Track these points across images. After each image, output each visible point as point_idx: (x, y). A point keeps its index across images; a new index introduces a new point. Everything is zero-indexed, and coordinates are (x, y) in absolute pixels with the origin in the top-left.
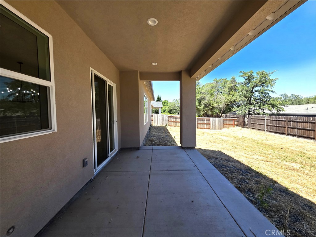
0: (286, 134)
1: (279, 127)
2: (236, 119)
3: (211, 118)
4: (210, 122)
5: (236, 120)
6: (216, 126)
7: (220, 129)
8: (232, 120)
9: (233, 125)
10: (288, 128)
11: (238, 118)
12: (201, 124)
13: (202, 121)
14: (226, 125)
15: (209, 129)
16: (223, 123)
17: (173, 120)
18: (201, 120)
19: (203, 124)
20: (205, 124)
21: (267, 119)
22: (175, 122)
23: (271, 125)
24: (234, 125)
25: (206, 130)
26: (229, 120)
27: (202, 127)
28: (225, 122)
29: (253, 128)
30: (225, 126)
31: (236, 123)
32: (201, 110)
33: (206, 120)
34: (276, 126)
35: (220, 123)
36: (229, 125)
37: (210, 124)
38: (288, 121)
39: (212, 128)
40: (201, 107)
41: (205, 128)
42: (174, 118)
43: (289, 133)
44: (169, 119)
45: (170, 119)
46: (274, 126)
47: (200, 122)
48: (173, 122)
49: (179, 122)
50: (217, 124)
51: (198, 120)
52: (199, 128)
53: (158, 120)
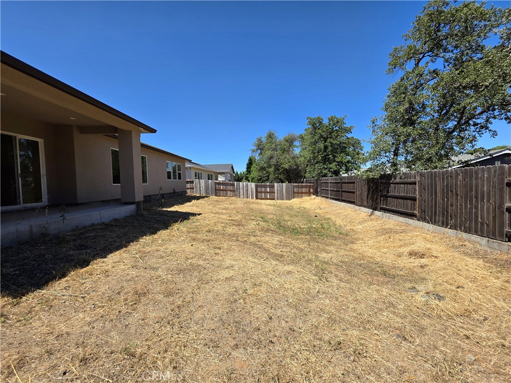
0: (341, 200)
1: (337, 191)
2: (312, 184)
3: (276, 185)
4: (274, 190)
5: (312, 187)
6: (283, 196)
7: (289, 199)
8: (306, 187)
9: (307, 193)
10: (342, 191)
11: (314, 183)
12: (261, 192)
13: (263, 189)
14: (298, 193)
15: (274, 199)
16: (292, 191)
17: (222, 188)
18: (262, 187)
19: (264, 192)
20: (268, 192)
21: (330, 182)
22: (225, 191)
23: (332, 189)
24: (309, 194)
25: (269, 201)
26: (302, 186)
27: (263, 197)
28: (296, 190)
29: (323, 195)
30: (296, 195)
31: (312, 190)
33: (269, 188)
34: (335, 191)
35: (289, 191)
36: (302, 193)
37: (274, 192)
38: (342, 183)
39: (277, 198)
41: (267, 199)
42: (223, 185)
43: (343, 198)
44: (215, 186)
45: (217, 186)
47: (259, 189)
48: (222, 190)
49: (231, 191)
50: (284, 192)
51: (257, 187)
52: (259, 199)
53: (200, 187)
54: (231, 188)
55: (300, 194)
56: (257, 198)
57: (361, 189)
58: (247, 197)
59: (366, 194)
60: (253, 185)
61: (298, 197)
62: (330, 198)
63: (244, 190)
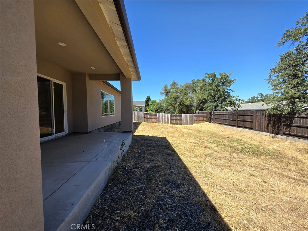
0: (237, 126)
1: (232, 120)
2: (205, 115)
3: (183, 115)
4: (182, 118)
5: (205, 117)
6: (187, 122)
7: (191, 124)
8: (202, 116)
9: (202, 120)
10: (238, 121)
11: (207, 114)
12: (174, 120)
13: (175, 117)
14: (197, 120)
15: (181, 124)
16: (193, 119)
17: (148, 117)
18: (174, 117)
19: (175, 120)
20: (178, 120)
21: (225, 114)
22: (151, 118)
23: (227, 119)
24: (203, 121)
25: (178, 125)
26: (199, 116)
27: (175, 123)
28: (195, 118)
29: (217, 122)
30: (195, 121)
31: (205, 119)
32: (177, 108)
33: (179, 117)
34: (231, 120)
35: (191, 119)
36: (199, 120)
37: (182, 120)
38: (238, 115)
39: (184, 123)
40: (177, 105)
41: (177, 124)
42: (149, 115)
43: (239, 125)
45: (146, 116)
46: (230, 120)
47: (172, 118)
48: (149, 118)
49: (154, 119)
50: (188, 120)
51: (171, 116)
52: (172, 124)
53: (134, 116)
54: (154, 117)
55: (198, 121)
56: (171, 123)
57: (261, 120)
58: (165, 123)
59: (266, 123)
60: (169, 115)
61: (196, 123)
62: (225, 124)
63: (163, 118)
